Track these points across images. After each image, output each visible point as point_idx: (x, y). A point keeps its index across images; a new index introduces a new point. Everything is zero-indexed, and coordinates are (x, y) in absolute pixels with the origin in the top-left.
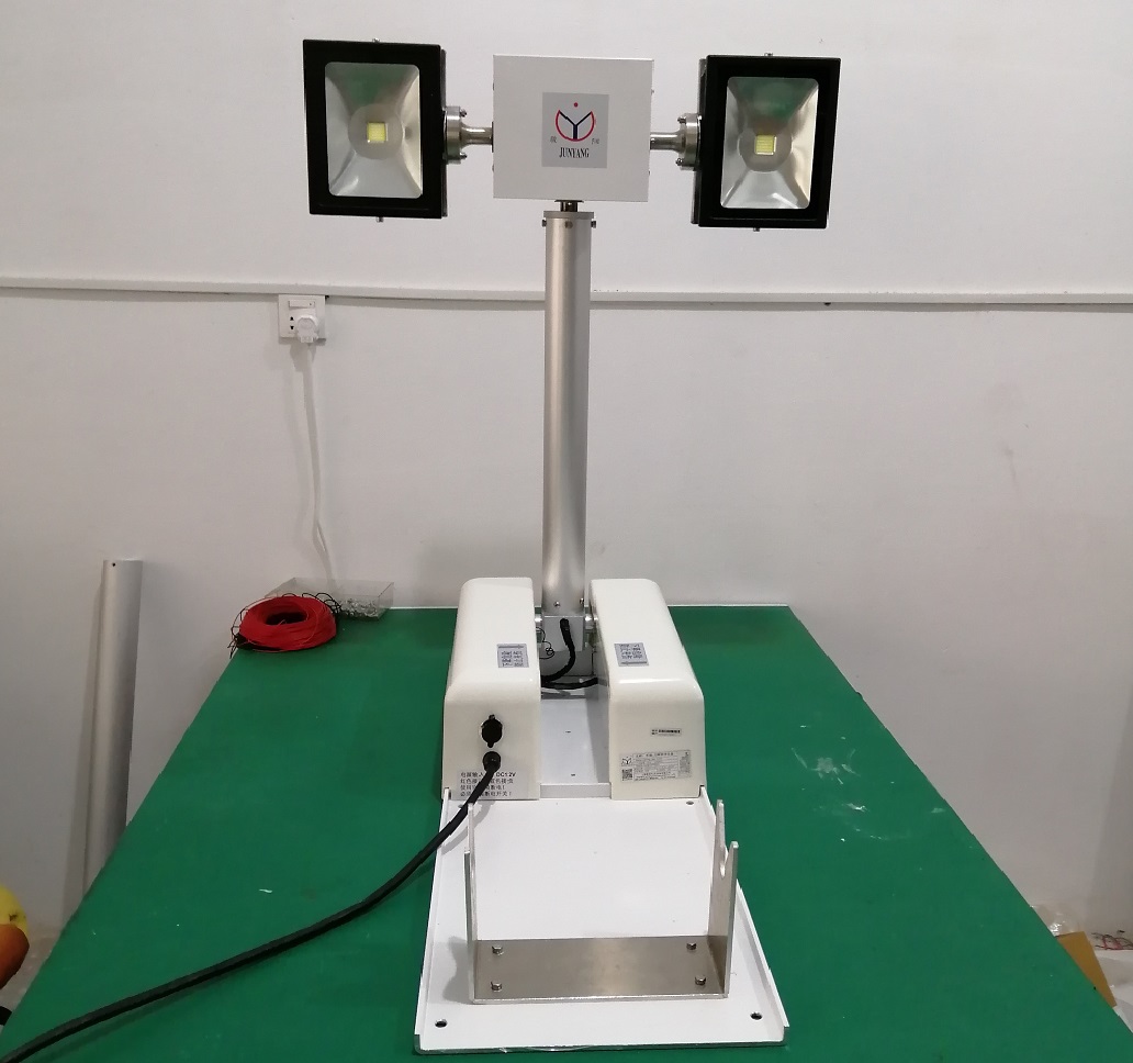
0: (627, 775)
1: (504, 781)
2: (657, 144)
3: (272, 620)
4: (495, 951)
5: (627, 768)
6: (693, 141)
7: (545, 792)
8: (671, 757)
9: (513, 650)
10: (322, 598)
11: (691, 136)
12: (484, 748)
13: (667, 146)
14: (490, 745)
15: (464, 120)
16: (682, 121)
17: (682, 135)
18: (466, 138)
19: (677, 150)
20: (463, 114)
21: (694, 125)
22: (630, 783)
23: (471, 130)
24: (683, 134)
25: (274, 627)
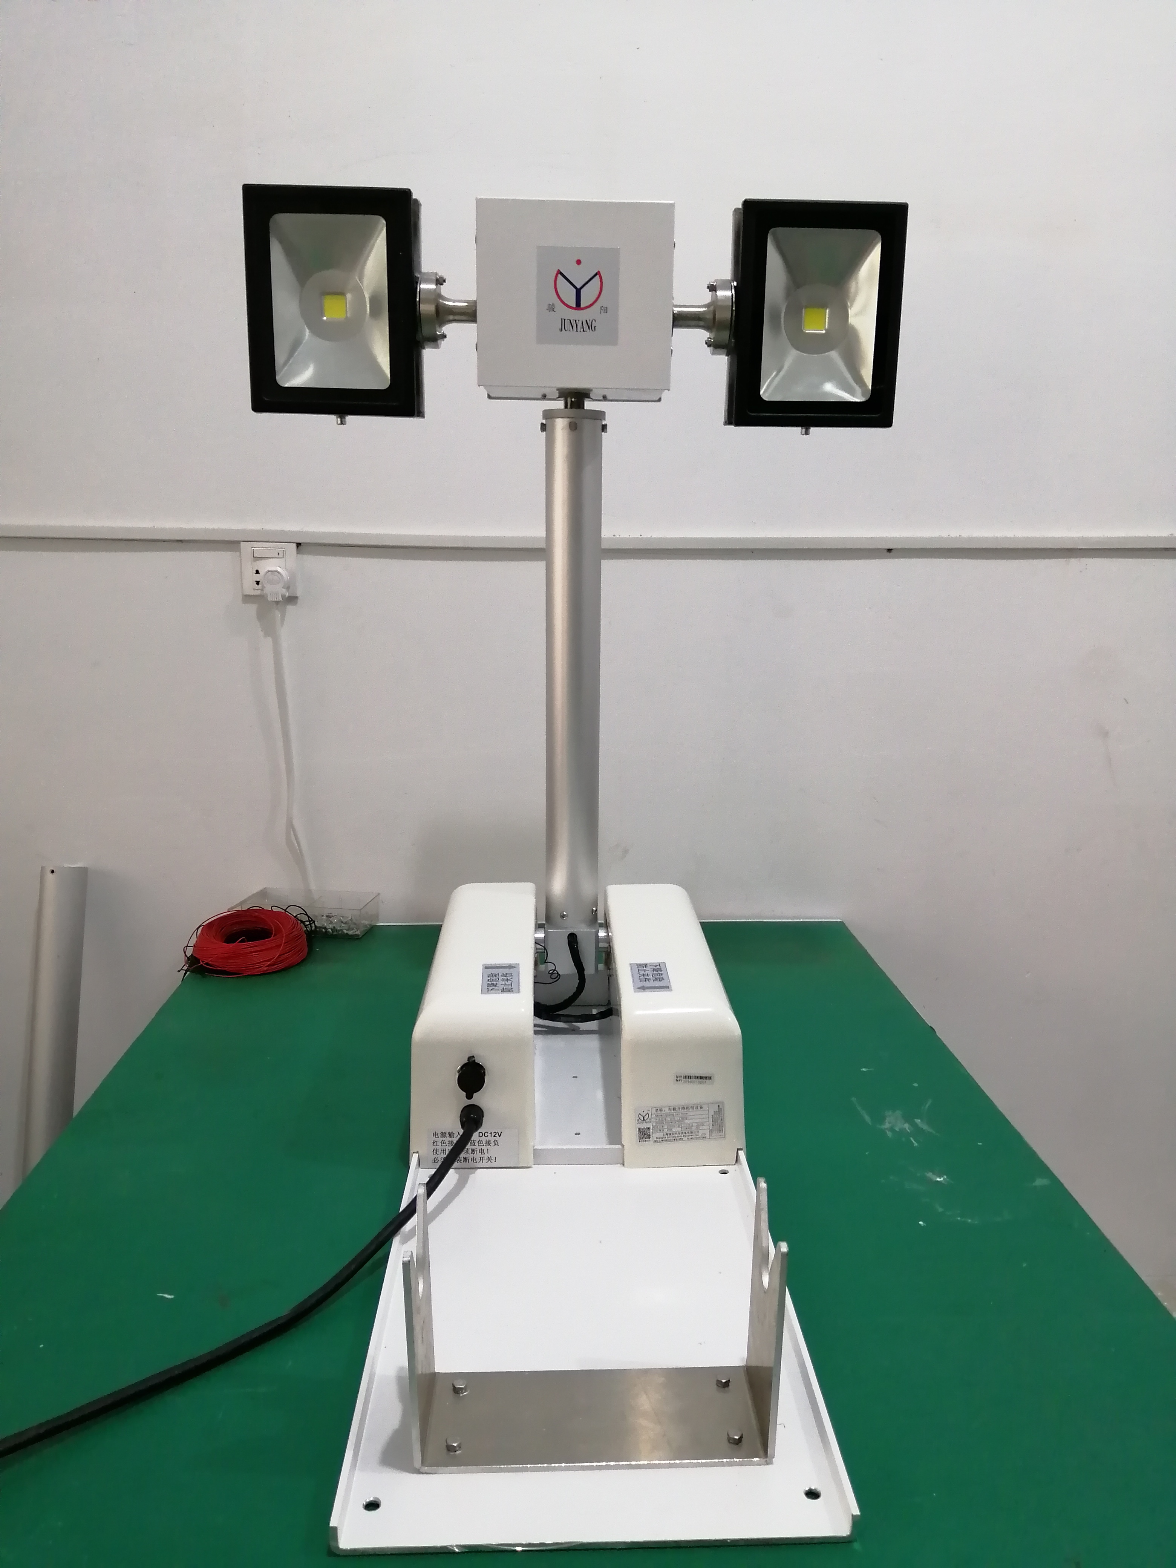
0: (644, 1135)
1: (488, 1143)
2: (681, 320)
3: (230, 939)
4: (456, 1391)
5: (644, 1126)
6: (726, 315)
7: (540, 1157)
8: (699, 1112)
9: (501, 971)
10: (294, 912)
11: (723, 308)
12: (460, 1099)
13: (694, 323)
14: (469, 1097)
15: (444, 290)
16: (712, 288)
17: (712, 308)
18: (444, 314)
19: (707, 328)
20: (440, 281)
21: (726, 294)
22: (648, 1145)
23: (451, 304)
24: (714, 305)
25: (231, 945)
